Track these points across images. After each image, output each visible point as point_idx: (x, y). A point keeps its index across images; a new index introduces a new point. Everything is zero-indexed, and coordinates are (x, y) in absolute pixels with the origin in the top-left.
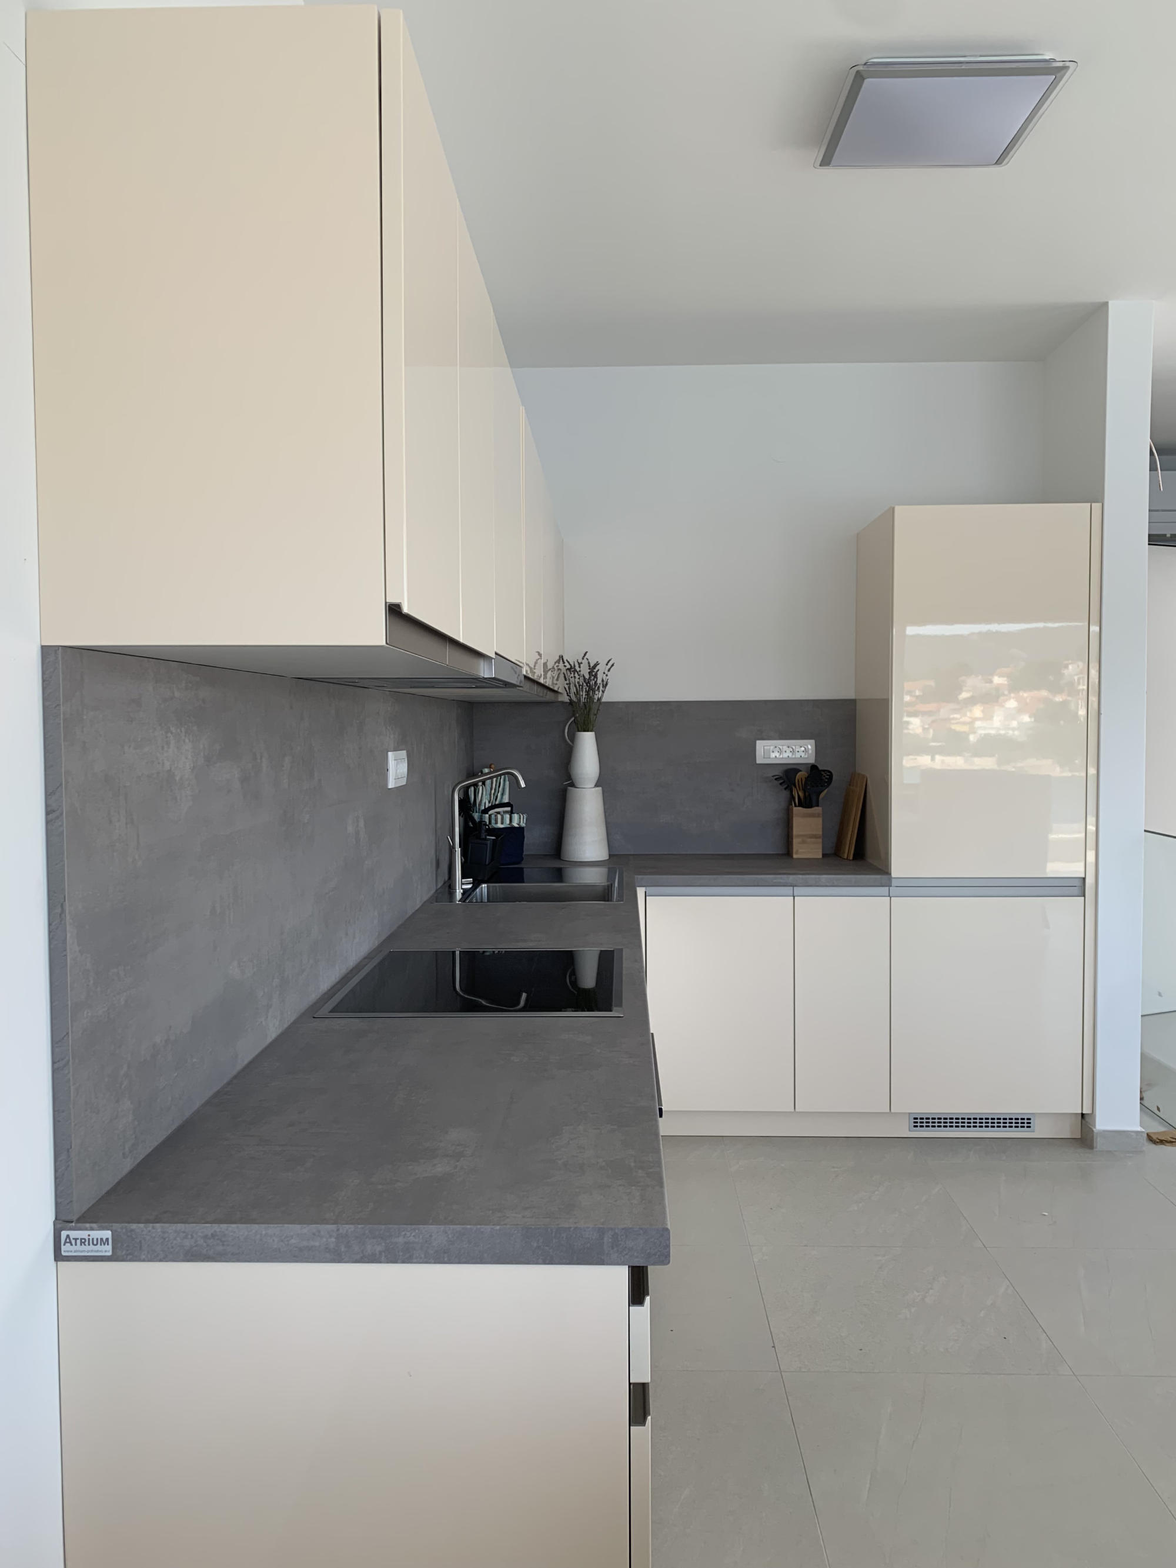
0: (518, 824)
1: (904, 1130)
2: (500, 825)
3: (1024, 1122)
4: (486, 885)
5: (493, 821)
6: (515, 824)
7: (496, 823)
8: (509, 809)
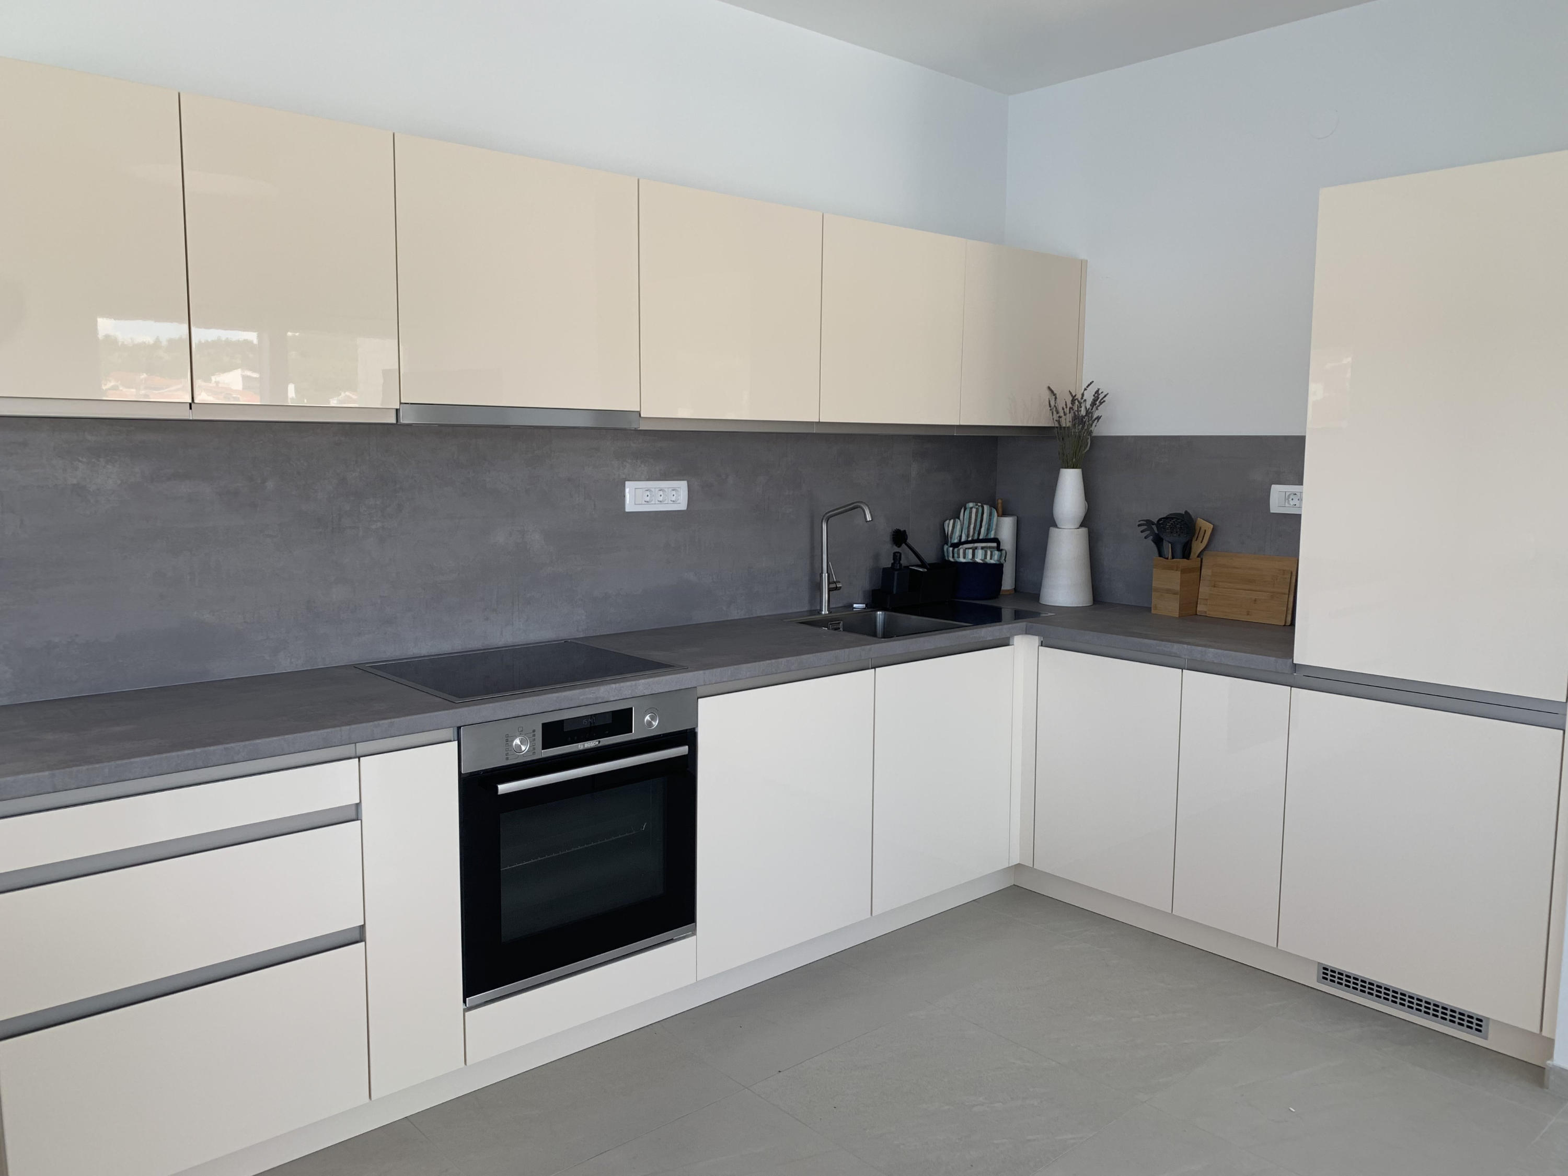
0: (981, 560)
1: (1311, 979)
2: (962, 560)
3: (1475, 1023)
4: (881, 613)
5: (956, 555)
6: (979, 559)
7: (959, 557)
8: (995, 545)
